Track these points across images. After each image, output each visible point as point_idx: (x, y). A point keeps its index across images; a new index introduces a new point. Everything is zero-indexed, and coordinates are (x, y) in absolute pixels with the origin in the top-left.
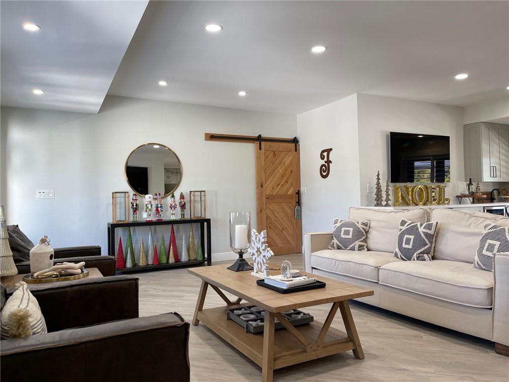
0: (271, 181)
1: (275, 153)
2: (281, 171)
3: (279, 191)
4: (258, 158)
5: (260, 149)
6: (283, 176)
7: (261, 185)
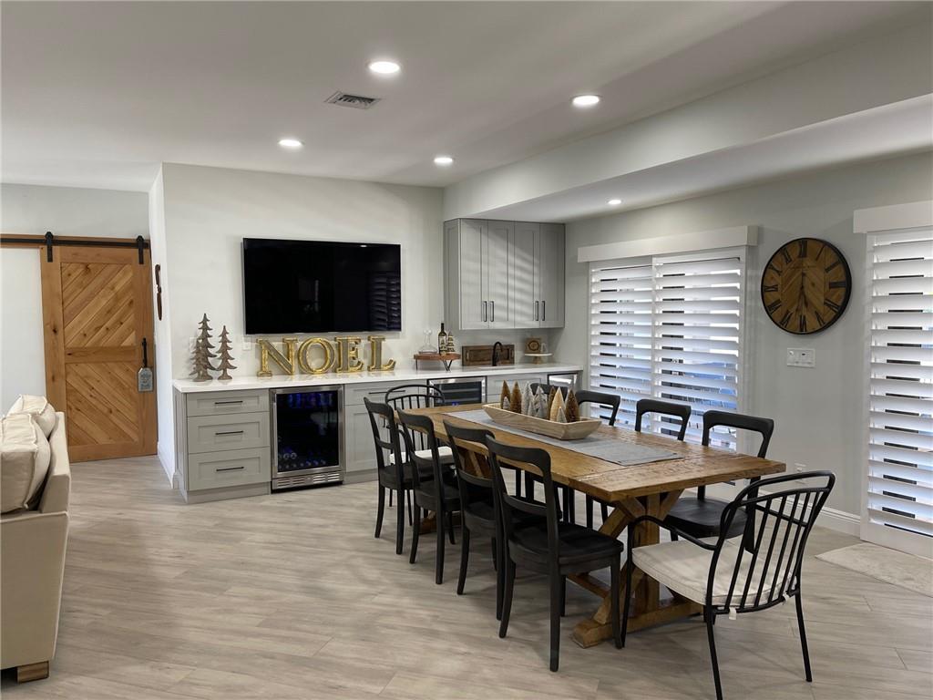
0: (80, 322)
1: (90, 266)
2: (103, 302)
3: (100, 340)
4: (45, 277)
5: (50, 259)
6: (109, 312)
7: (52, 330)
